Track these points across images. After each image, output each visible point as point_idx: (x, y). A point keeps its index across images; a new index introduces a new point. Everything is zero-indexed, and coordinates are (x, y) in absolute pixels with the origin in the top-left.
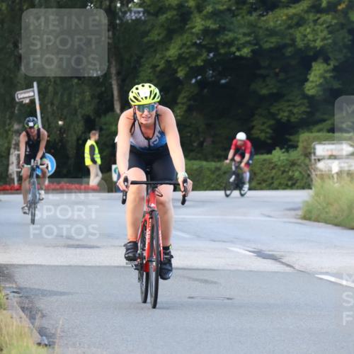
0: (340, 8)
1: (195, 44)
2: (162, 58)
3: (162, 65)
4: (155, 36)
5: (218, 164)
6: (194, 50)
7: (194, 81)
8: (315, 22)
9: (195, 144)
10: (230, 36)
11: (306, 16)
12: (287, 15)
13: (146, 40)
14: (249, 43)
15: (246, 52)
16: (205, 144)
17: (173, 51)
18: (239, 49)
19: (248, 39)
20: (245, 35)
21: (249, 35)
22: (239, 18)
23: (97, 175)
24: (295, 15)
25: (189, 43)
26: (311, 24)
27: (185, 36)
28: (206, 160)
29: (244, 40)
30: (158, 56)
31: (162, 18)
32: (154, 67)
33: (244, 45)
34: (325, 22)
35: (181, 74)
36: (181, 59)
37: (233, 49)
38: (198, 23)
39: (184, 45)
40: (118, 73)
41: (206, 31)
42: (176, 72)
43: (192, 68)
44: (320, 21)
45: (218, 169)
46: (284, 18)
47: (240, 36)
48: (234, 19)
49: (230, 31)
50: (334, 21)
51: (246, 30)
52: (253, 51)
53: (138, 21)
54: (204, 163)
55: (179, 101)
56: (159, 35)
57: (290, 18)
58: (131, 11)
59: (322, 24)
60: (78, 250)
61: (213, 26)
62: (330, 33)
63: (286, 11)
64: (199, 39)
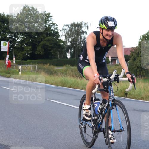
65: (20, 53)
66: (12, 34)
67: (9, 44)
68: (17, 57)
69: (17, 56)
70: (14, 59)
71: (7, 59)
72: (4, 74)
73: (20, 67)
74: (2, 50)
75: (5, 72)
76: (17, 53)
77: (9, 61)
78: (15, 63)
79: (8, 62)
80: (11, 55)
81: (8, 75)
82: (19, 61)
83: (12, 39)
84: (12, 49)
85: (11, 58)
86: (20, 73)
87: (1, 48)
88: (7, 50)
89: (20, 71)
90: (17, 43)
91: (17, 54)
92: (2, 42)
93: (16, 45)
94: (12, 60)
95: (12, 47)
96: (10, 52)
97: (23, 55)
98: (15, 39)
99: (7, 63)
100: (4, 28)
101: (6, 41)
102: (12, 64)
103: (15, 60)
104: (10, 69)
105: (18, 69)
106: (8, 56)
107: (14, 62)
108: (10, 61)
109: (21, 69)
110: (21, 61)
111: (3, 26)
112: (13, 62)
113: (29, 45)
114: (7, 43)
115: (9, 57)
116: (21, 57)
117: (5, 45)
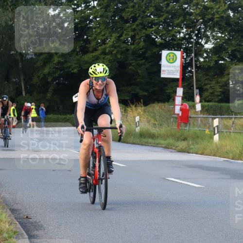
0: (113, 53)
1: (55, 68)
2: (42, 73)
3: (42, 76)
4: (39, 64)
5: (65, 116)
6: (54, 70)
7: (55, 83)
8: (104, 58)
9: (56, 108)
10: (69, 64)
11: (100, 56)
12: (92, 56)
13: (35, 66)
14: (77, 67)
15: (75, 71)
16: (60, 108)
17: (46, 70)
18: (73, 70)
19: (76, 65)
20: (75, 64)
21: (77, 64)
22: (73, 57)
23: (16, 121)
24: (95, 56)
25: (52, 67)
26: (102, 59)
27: (51, 65)
28: (60, 114)
29: (74, 66)
30: (40, 72)
31: (42, 57)
32: (39, 77)
33: (75, 68)
34: (107, 58)
35: (49, 80)
36: (49, 74)
37: (71, 70)
38: (56, 59)
39: (50, 68)
40: (24, 80)
41: (59, 63)
42: (48, 79)
43: (54, 77)
44: (106, 58)
45: (66, 118)
46: (91, 57)
47: (73, 64)
48: (71, 58)
49: (69, 62)
50: (111, 58)
51: (75, 62)
52: (78, 70)
53: (32, 58)
54: (59, 116)
55: (49, 90)
56: (40, 64)
57: (93, 57)
58: (29, 55)
59: (106, 59)
60: (8, 152)
61: (62, 61)
62: (109, 62)
63: (91, 54)
64: (57, 65)
65: (214, 82)
66: (190, 28)
67: (182, 57)
68: (206, 94)
69: (207, 90)
70: (197, 99)
71: (178, 100)
72: (171, 141)
73: (216, 122)
74: (163, 76)
75: (172, 136)
76: (207, 82)
77: (185, 103)
78: (201, 111)
79: (181, 109)
80: (190, 89)
81: (182, 144)
82: (211, 104)
83: (191, 43)
84: (191, 72)
85: (188, 97)
86: (216, 137)
87: (163, 68)
88: (177, 75)
89: (215, 134)
90: (205, 55)
91: (205, 85)
92: (165, 53)
93: (202, 60)
94: (191, 103)
95: (192, 67)
96: (185, 80)
97: (221, 87)
98: (200, 44)
99: (177, 110)
100: (168, 12)
101: (175, 50)
102: (191, 114)
103: (200, 102)
104: (187, 128)
105: (210, 126)
106: (180, 91)
107: (198, 107)
108: (187, 105)
109: (217, 126)
110: (216, 103)
111: (165, 8)
112: (194, 107)
113: (239, 56)
114: (178, 54)
115: (184, 93)
116: (216, 93)
117: (172, 60)
